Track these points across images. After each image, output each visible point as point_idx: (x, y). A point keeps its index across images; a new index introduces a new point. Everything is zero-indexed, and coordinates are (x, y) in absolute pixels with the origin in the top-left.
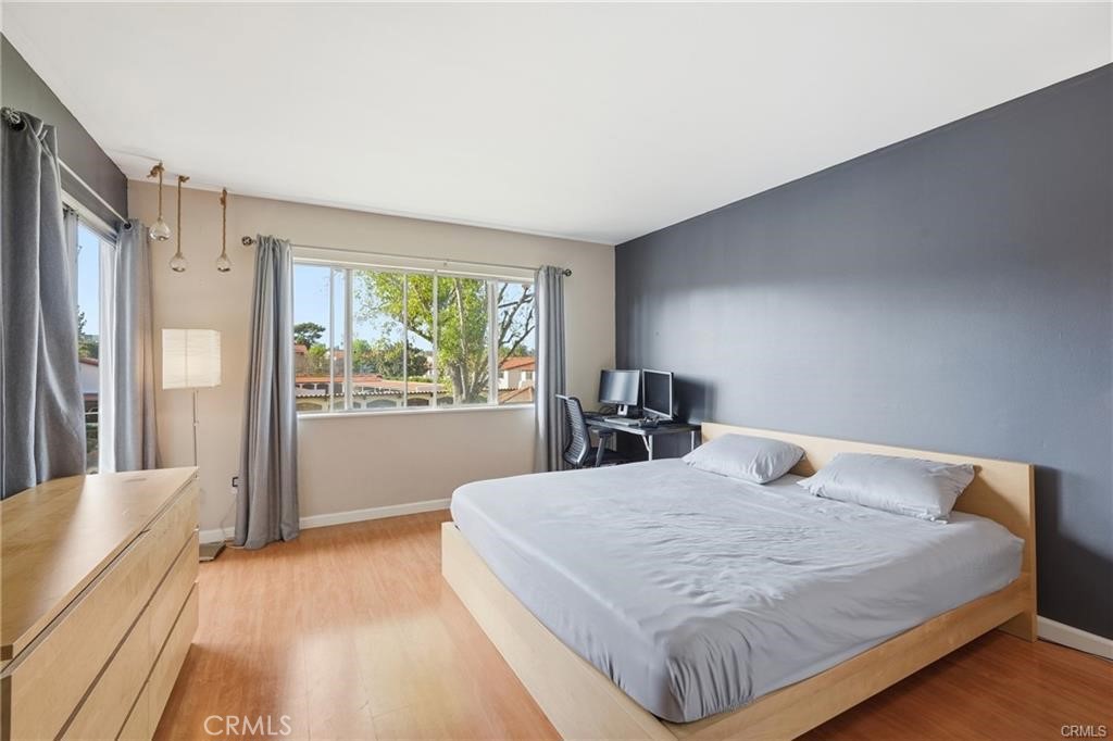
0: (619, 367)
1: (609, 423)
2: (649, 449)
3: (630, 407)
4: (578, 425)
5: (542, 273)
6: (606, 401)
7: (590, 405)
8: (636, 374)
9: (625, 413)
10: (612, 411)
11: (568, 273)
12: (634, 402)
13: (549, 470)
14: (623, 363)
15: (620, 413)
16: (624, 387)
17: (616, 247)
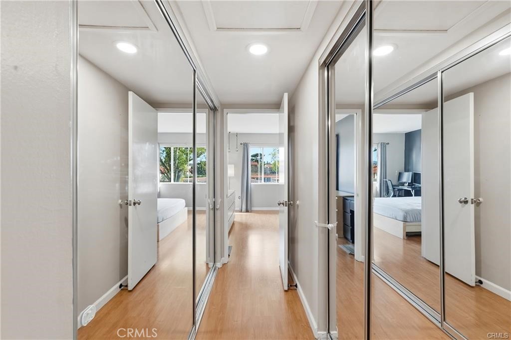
0: (405, 171)
1: (401, 187)
2: (413, 194)
3: (409, 183)
4: (391, 188)
5: (380, 145)
6: (401, 182)
7: (395, 182)
8: (411, 173)
9: (407, 185)
10: (403, 184)
11: (388, 144)
12: (410, 182)
13: (381, 197)
14: (407, 170)
15: (405, 185)
16: (407, 177)
17: (406, 134)
